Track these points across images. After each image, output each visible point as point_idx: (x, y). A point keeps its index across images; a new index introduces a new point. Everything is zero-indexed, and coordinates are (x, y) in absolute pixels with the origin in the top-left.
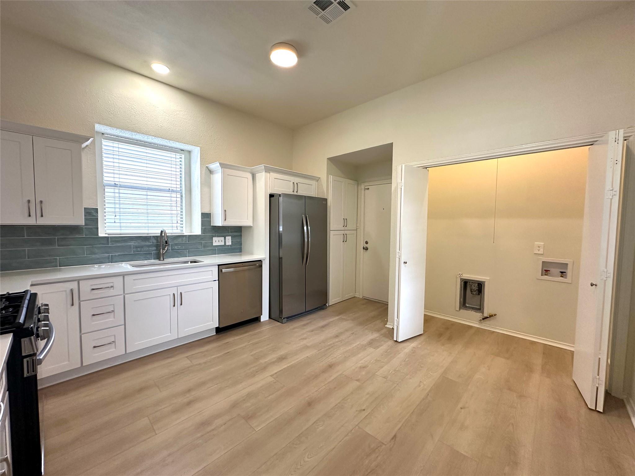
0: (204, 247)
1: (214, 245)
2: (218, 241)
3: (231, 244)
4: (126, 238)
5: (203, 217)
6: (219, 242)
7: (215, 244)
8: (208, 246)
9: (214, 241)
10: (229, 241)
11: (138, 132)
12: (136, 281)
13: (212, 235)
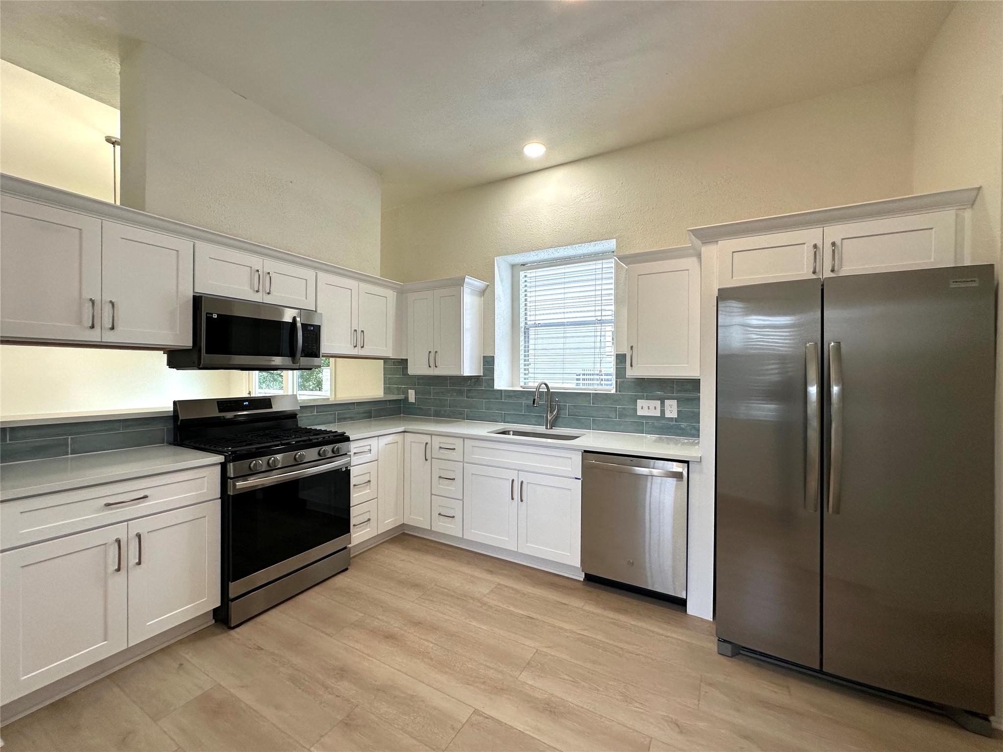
0: (621, 416)
1: (638, 414)
2: (647, 408)
3: (676, 417)
4: (518, 393)
5: (618, 361)
6: (649, 409)
7: (640, 412)
8: (626, 416)
9: (639, 408)
10: (672, 409)
11: (534, 249)
12: (476, 449)
13: (636, 395)
